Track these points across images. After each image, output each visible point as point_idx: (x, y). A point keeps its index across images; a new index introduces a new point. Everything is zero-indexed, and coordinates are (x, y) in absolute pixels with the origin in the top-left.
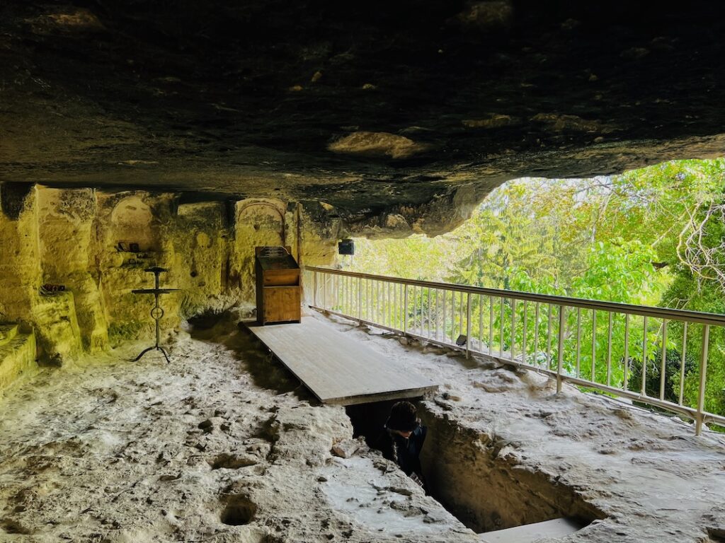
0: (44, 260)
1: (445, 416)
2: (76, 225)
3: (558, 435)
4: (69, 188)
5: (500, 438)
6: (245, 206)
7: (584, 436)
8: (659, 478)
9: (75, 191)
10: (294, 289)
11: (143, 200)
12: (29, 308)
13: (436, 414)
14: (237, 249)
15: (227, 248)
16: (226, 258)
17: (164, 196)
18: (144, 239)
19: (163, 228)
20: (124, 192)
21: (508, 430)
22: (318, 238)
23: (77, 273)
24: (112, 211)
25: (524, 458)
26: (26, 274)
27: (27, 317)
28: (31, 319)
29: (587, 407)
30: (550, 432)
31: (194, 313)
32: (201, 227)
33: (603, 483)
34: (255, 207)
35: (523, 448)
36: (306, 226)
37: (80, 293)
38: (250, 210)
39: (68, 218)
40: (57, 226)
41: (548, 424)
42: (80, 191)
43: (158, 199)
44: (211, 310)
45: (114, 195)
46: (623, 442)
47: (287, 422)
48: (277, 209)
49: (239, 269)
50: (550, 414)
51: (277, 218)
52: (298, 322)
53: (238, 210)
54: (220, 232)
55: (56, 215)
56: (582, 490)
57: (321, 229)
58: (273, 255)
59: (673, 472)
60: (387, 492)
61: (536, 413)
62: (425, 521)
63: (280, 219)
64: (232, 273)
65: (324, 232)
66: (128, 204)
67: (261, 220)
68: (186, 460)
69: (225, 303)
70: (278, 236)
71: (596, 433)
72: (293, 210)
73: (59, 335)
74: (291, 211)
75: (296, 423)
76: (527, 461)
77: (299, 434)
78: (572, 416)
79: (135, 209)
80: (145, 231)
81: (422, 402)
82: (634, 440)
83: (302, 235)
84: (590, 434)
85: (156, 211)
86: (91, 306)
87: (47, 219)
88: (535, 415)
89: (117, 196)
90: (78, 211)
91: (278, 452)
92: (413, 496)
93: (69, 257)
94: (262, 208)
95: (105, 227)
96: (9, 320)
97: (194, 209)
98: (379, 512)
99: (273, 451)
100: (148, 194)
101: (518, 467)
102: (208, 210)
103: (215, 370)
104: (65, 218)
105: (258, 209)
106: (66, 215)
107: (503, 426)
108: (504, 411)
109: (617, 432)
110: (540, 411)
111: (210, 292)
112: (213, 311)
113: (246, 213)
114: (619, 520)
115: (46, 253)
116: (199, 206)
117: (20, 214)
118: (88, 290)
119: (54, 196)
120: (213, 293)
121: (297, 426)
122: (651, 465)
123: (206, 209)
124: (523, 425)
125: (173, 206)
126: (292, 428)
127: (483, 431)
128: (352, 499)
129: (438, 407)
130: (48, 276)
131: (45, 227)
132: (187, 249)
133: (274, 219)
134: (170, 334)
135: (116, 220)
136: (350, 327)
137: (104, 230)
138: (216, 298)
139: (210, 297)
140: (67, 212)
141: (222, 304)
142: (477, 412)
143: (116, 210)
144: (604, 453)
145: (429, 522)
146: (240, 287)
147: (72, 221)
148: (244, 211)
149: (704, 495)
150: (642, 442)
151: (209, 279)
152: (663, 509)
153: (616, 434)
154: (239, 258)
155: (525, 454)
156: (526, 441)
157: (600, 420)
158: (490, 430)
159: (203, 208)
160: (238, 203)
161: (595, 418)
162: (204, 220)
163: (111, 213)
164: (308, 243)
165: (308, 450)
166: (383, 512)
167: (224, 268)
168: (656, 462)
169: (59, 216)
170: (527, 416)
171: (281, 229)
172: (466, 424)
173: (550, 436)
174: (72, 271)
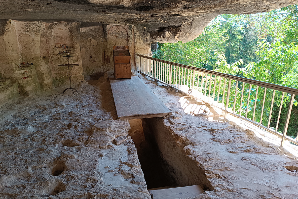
0: (22, 52)
1: (170, 127)
2: (33, 37)
3: (215, 141)
4: (28, 21)
5: (188, 140)
6: (111, 28)
7: (226, 142)
8: (250, 169)
9: (31, 22)
10: (128, 65)
11: (65, 26)
12: (14, 72)
13: (166, 126)
14: (108, 46)
15: (104, 46)
16: (104, 51)
17: (74, 23)
18: (68, 43)
19: (74, 38)
20: (56, 22)
21: (193, 137)
22: (142, 41)
23: (35, 57)
24: (52, 31)
25: (193, 152)
26: (10, 58)
27: (13, 76)
28: (15, 77)
29: (234, 127)
30: (211, 139)
31: (92, 73)
32: (93, 37)
33: (221, 170)
34: (115, 28)
35: (195, 146)
36: (137, 36)
37: (37, 66)
38: (113, 29)
39: (30, 34)
40: (25, 38)
41: (213, 134)
42: (33, 22)
43: (71, 25)
44: (98, 72)
45: (52, 24)
46: (243, 147)
47: (98, 127)
48: (125, 29)
49: (109, 55)
50: (215, 130)
51: (125, 33)
52: (130, 79)
53: (108, 29)
54: (101, 39)
55: (24, 33)
56: (208, 173)
57: (144, 37)
58: (120, 49)
59: (258, 167)
60: (124, 164)
61: (209, 128)
62: (131, 182)
63: (126, 33)
64: (106, 57)
65: (145, 39)
66: (59, 28)
67: (118, 33)
68: (53, 141)
69: (104, 69)
70: (125, 41)
71: (232, 141)
72: (131, 29)
73: (27, 83)
74: (130, 29)
75: (102, 128)
76: (194, 153)
77: (102, 132)
78: (225, 132)
79: (62, 29)
80: (68, 39)
81: (163, 119)
82: (248, 147)
83: (135, 40)
84: (229, 141)
85: (71, 31)
86: (42, 71)
87: (21, 35)
88: (208, 130)
89: (53, 24)
90: (33, 31)
91: (90, 140)
92: (133, 168)
93: (32, 51)
94: (118, 28)
95: (49, 38)
96: (6, 77)
97: (89, 29)
98: (114, 175)
99: (88, 140)
100: (66, 23)
101: (189, 156)
102: (95, 29)
103: (90, 99)
104: (28, 34)
105: (116, 29)
106: (28, 33)
107: (192, 134)
108: (195, 127)
109: (243, 141)
110: (211, 128)
111: (97, 65)
112: (99, 72)
113: (112, 31)
114: (217, 193)
115: (22, 49)
116: (91, 28)
117: (4, 33)
118: (40, 65)
119: (23, 25)
120: (99, 65)
121: (101, 129)
122: (250, 162)
123: (94, 29)
124: (201, 134)
125: (77, 28)
126: (100, 130)
127: (181, 136)
128: (107, 167)
129: (169, 122)
130: (24, 59)
131: (21, 39)
132: (87, 47)
133: (124, 33)
134: (79, 82)
135: (55, 34)
136: (151, 82)
137: (49, 39)
138: (100, 67)
139: (98, 67)
140: (28, 32)
141: (103, 70)
142: (183, 127)
143: (53, 30)
144: (231, 152)
145: (132, 183)
146: (110, 63)
147: (31, 35)
148: (111, 30)
149: (268, 182)
150: (251, 148)
151: (97, 59)
152: (243, 188)
153: (242, 142)
154: (109, 50)
155: (195, 150)
156: (198, 143)
157: (237, 134)
158: (185, 136)
159: (93, 29)
160: (107, 26)
161: (235, 133)
162: (94, 34)
163: (51, 32)
164: (138, 44)
165: (102, 141)
166: (116, 175)
167: (103, 55)
168: (253, 160)
169: (25, 33)
170: (205, 130)
171: (127, 38)
172: (176, 132)
173: (211, 141)
174: (33, 57)
